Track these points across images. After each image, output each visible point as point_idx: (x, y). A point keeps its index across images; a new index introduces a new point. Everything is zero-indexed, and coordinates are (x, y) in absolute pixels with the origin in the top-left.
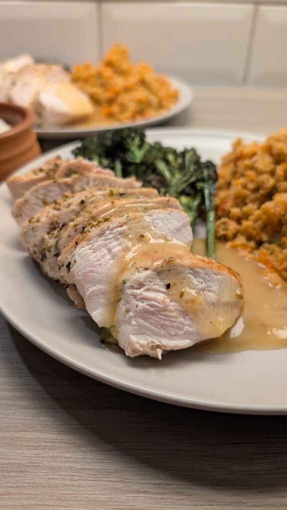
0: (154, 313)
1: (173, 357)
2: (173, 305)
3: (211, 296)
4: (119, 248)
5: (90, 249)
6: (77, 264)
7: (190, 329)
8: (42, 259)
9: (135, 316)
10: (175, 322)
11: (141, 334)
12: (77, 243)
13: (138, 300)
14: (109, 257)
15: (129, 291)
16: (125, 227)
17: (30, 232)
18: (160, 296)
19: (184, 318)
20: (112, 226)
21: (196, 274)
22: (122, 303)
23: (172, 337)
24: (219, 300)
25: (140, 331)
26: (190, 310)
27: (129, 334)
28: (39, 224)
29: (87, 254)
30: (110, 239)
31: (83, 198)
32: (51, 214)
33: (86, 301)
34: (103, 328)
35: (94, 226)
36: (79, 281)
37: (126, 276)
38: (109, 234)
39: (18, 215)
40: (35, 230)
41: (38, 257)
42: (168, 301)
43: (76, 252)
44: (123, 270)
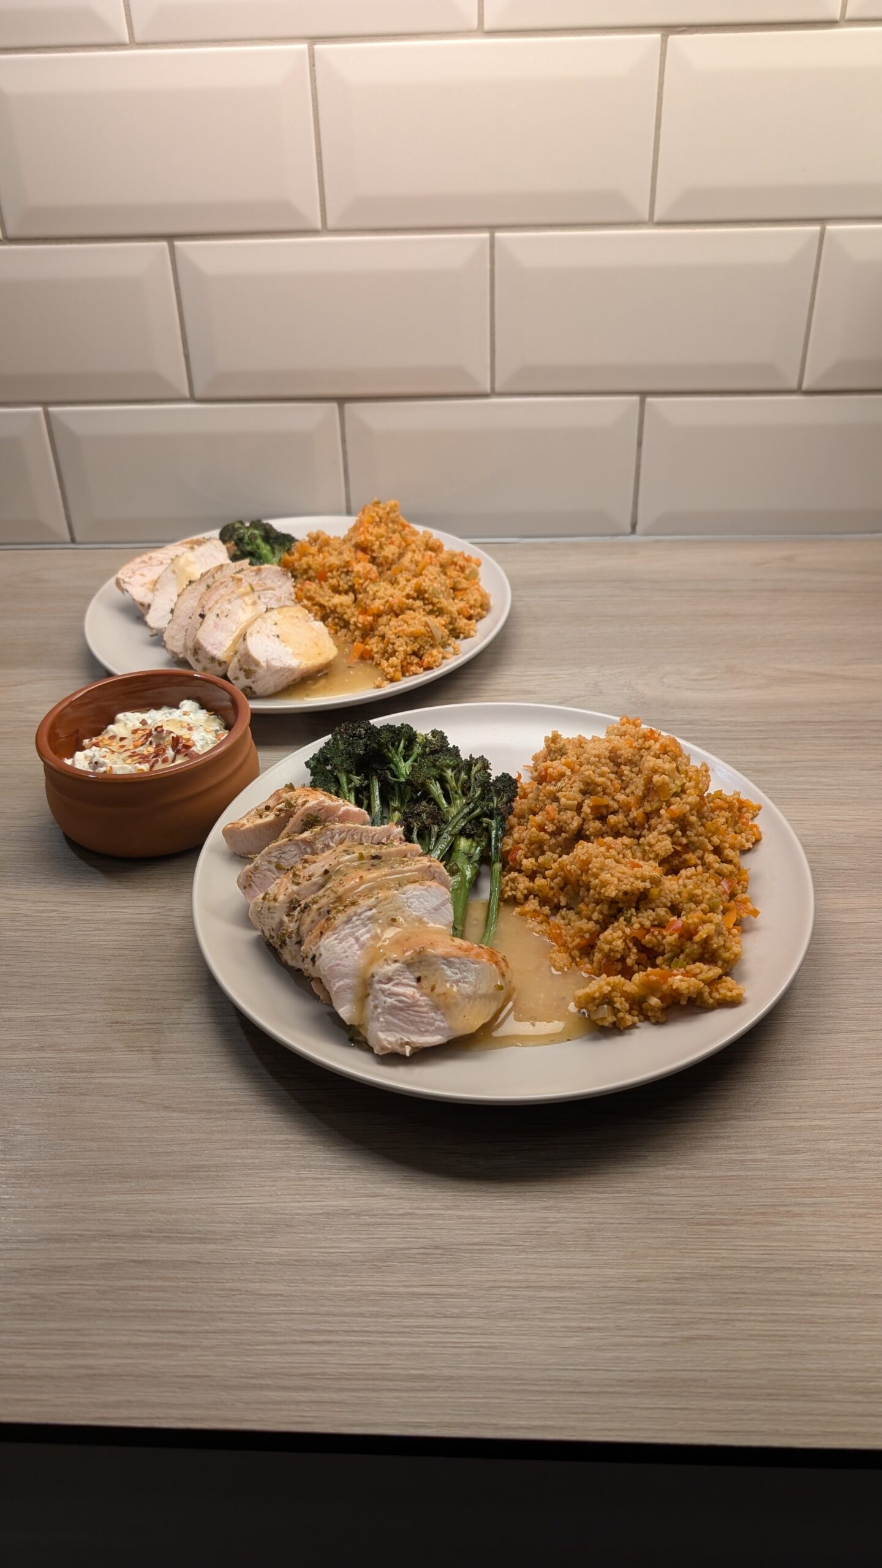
0: (403, 1010)
1: (424, 1055)
2: (423, 1000)
3: (467, 988)
4: (368, 936)
5: (336, 939)
6: (323, 957)
7: (442, 1024)
8: (281, 946)
9: (382, 1013)
10: (425, 1017)
11: (390, 1031)
12: (322, 933)
13: (386, 996)
14: (356, 947)
15: (378, 986)
16: (374, 911)
17: (265, 912)
18: (408, 991)
19: (435, 1012)
20: (359, 911)
21: (450, 964)
22: (371, 997)
23: (422, 1033)
24: (475, 993)
25: (389, 1028)
26: (442, 1005)
27: (377, 1032)
28: (277, 904)
29: (333, 945)
30: (357, 926)
31: (327, 867)
32: (290, 890)
33: (333, 997)
34: (351, 1026)
35: (339, 912)
36: (325, 976)
37: (374, 969)
38: (357, 920)
39: (246, 884)
40: (271, 911)
41: (276, 943)
42: (417, 995)
43: (320, 943)
44: (372, 962)
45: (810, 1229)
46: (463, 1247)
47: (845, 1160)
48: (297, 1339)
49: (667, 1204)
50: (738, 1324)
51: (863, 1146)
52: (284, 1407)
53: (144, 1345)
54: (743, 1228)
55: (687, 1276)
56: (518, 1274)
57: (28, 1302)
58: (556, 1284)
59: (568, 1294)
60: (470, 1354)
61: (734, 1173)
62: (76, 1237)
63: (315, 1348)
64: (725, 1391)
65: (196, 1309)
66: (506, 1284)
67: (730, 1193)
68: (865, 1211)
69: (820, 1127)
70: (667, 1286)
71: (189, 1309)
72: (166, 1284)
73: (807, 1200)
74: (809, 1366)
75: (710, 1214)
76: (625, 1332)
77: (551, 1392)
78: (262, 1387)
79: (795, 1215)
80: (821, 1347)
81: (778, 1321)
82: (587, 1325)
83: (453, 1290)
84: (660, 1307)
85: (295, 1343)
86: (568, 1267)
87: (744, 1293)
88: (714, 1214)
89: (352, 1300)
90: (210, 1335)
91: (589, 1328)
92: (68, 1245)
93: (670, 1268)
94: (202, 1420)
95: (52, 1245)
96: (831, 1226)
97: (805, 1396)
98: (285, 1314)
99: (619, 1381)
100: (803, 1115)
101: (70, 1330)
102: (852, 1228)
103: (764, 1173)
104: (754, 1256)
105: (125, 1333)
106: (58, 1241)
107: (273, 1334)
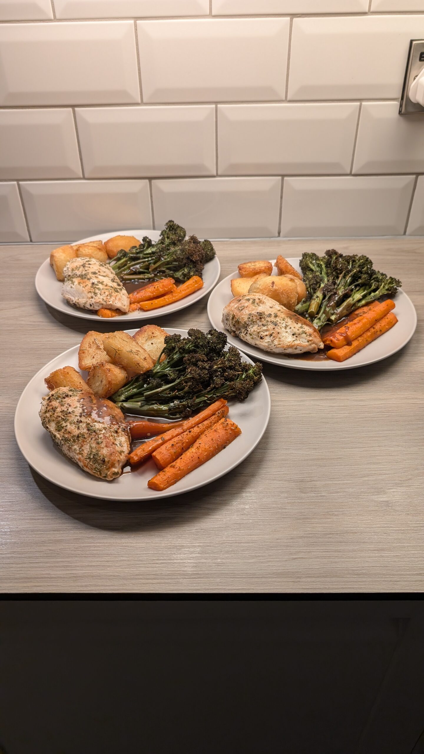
45: (341, 520)
46: (212, 529)
47: (355, 495)
48: (151, 562)
49: (288, 512)
50: (313, 553)
51: (362, 490)
52: (147, 585)
53: (94, 566)
54: (316, 520)
55: (295, 537)
56: (232, 538)
57: (49, 552)
58: (246, 541)
59: (251, 544)
60: (215, 566)
61: (313, 501)
62: (64, 529)
63: (157, 565)
64: (308, 575)
65: (112, 553)
66: (228, 542)
67: (312, 508)
68: (361, 513)
69: (347, 483)
70: (288, 541)
71: (109, 553)
72: (100, 545)
73: (340, 510)
74: (338, 566)
75: (304, 515)
76: (272, 557)
77: (245, 578)
78: (139, 579)
79: (336, 515)
80: (343, 560)
81: (328, 552)
82: (258, 555)
83: (208, 544)
84: (285, 548)
85: (150, 564)
86: (251, 535)
87: (316, 542)
88: (306, 515)
89: (171, 548)
90: (119, 562)
91: (259, 556)
92: (61, 532)
93: (289, 535)
94: (118, 590)
95: (55, 532)
96: (348, 519)
97: (336, 576)
98: (146, 554)
99: (270, 573)
100: (341, 479)
101: (66, 561)
102: (356, 519)
103: (325, 500)
104: (320, 530)
105: (86, 562)
106: (57, 531)
107: (142, 561)
